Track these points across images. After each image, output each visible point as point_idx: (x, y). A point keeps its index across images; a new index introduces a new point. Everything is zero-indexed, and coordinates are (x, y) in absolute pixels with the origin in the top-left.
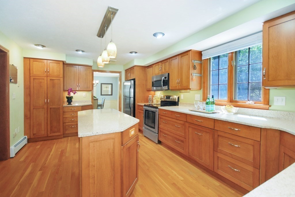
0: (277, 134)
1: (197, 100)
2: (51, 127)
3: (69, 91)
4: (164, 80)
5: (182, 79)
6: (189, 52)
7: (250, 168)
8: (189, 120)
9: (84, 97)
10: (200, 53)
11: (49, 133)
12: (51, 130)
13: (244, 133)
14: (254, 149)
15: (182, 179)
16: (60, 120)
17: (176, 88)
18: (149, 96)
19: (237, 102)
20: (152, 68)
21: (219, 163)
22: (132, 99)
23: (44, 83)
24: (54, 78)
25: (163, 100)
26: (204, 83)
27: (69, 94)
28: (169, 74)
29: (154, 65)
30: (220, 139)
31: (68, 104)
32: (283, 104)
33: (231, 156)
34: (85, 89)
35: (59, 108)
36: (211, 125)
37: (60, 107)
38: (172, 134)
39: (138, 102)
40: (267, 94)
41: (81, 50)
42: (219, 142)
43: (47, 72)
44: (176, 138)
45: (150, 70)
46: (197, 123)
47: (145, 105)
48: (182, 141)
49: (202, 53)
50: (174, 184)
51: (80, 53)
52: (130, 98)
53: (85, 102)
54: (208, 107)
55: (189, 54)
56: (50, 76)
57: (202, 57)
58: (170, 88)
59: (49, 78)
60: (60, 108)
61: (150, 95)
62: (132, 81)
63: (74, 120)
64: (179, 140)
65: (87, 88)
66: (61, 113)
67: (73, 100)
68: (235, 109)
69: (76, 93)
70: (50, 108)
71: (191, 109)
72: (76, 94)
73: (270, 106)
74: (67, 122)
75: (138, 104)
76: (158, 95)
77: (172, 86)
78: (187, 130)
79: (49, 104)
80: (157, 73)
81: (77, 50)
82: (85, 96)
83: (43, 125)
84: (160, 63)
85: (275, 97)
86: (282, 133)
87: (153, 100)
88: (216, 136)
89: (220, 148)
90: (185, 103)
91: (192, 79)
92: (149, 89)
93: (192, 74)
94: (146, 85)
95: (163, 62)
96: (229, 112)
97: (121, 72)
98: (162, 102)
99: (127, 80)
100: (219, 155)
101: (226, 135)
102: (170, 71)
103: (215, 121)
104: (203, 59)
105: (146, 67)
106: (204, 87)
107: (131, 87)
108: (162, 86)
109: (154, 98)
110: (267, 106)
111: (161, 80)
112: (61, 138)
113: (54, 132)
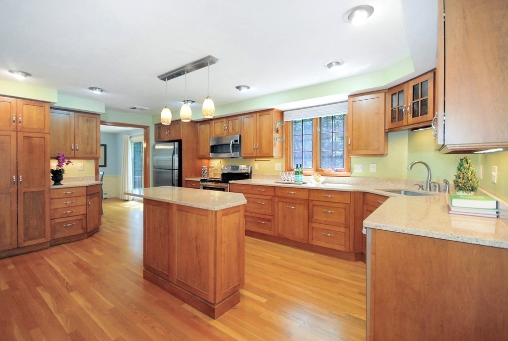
0: (361, 196)
1: (278, 170)
2: (26, 229)
3: (61, 158)
4: (233, 145)
5: (261, 143)
6: (271, 112)
7: (343, 230)
8: (279, 193)
9: (79, 170)
10: (282, 113)
11: (21, 241)
12: (26, 235)
13: (337, 198)
14: (345, 212)
15: (280, 258)
16: (44, 213)
17: (252, 156)
18: (203, 166)
19: (322, 171)
20: (209, 125)
21: (314, 233)
22: (176, 172)
23: (10, 143)
24: (31, 135)
25: (226, 172)
26: (286, 149)
27: (60, 164)
28: (240, 136)
29: (214, 121)
30: (315, 208)
31: (54, 185)
32: (361, 171)
33: (326, 223)
34: (87, 156)
35: (42, 191)
36: (305, 196)
37: (45, 189)
38: (253, 215)
39: (186, 177)
40: (349, 162)
41: (99, 89)
42: (314, 212)
43: (17, 121)
44: (260, 219)
45: (205, 128)
46: (289, 196)
47: (202, 181)
48: (269, 220)
49: (284, 113)
50: (274, 264)
51: (97, 92)
52: (173, 170)
53: (83, 179)
54: (297, 178)
55: (271, 113)
56: (24, 130)
57: (284, 118)
58: (243, 155)
59: (20, 135)
60: (45, 191)
61: (204, 164)
62: (177, 144)
63: (72, 212)
64: (264, 219)
65: (92, 153)
66: (47, 200)
67: (64, 176)
68: (323, 179)
69: (70, 162)
70: (24, 193)
71: (277, 181)
72: (70, 164)
73: (352, 173)
74: (58, 216)
75: (186, 179)
76: (216, 165)
77: (245, 152)
78: (276, 206)
79: (21, 184)
80: (220, 133)
81: (92, 88)
82: (82, 169)
83: (8, 227)
84: (224, 120)
85: (355, 165)
86: (364, 194)
87: (208, 173)
88: (311, 206)
89: (315, 217)
90: (261, 175)
91: (275, 144)
92: (204, 155)
93: (274, 138)
94: (197, 150)
95: (230, 119)
96: (318, 181)
97: (149, 127)
98: (223, 174)
99: (159, 140)
100: (315, 225)
101: (322, 204)
102: (242, 131)
103: (310, 190)
104: (285, 121)
105: (198, 122)
106: (286, 155)
107: (174, 154)
108: (230, 152)
109: (210, 169)
110: (348, 174)
111: (230, 144)
112: (47, 248)
113: (32, 239)
